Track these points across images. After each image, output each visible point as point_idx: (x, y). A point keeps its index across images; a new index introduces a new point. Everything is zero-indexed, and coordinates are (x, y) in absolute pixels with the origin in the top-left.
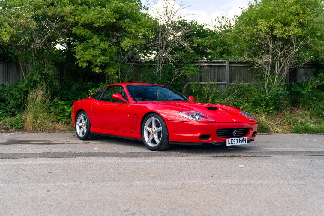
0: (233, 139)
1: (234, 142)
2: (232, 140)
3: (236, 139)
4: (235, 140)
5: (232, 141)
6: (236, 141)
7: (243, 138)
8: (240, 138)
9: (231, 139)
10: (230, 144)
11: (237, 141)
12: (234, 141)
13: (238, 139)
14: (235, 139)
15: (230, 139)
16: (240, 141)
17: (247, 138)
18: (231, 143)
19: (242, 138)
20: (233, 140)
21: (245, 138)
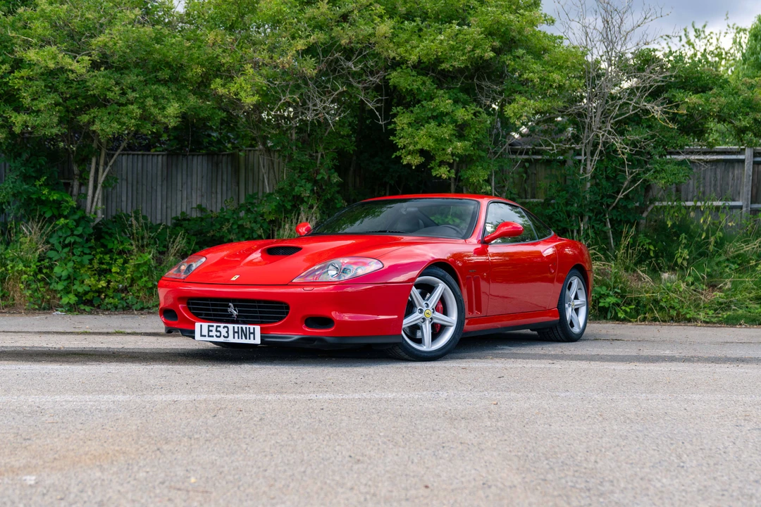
0: (215, 325)
1: (218, 334)
2: (211, 328)
3: (222, 325)
4: (219, 329)
5: (209, 331)
6: (224, 332)
7: (244, 326)
8: (236, 326)
9: (209, 326)
10: (205, 336)
11: (227, 332)
12: (217, 331)
13: (231, 326)
14: (220, 327)
15: (205, 325)
16: (236, 335)
17: (258, 328)
18: (209, 336)
19: (240, 326)
20: (214, 329)
21: (252, 327)
